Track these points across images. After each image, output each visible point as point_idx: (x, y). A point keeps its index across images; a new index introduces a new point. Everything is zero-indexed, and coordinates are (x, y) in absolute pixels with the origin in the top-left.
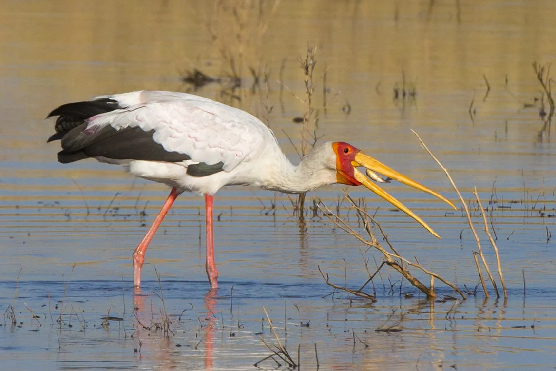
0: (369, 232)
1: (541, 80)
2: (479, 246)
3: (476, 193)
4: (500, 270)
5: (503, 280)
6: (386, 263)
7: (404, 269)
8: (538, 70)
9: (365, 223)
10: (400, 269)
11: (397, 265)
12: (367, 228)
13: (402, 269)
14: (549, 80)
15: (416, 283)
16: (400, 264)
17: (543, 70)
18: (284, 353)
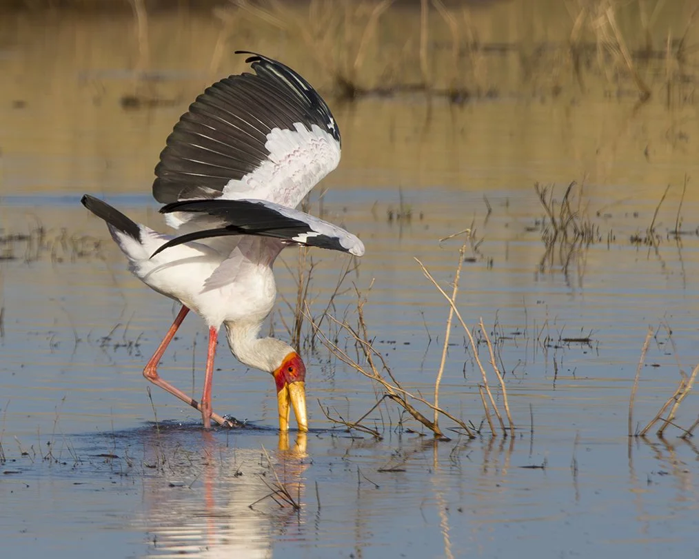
0: (370, 364)
1: (544, 202)
2: (485, 380)
3: (482, 324)
4: (506, 404)
5: (509, 416)
6: (388, 397)
7: (407, 402)
8: (541, 191)
9: (366, 355)
10: (402, 403)
11: (399, 398)
12: (369, 361)
13: (405, 402)
14: (553, 203)
15: (419, 417)
16: (402, 396)
17: (545, 191)
18: (283, 492)
